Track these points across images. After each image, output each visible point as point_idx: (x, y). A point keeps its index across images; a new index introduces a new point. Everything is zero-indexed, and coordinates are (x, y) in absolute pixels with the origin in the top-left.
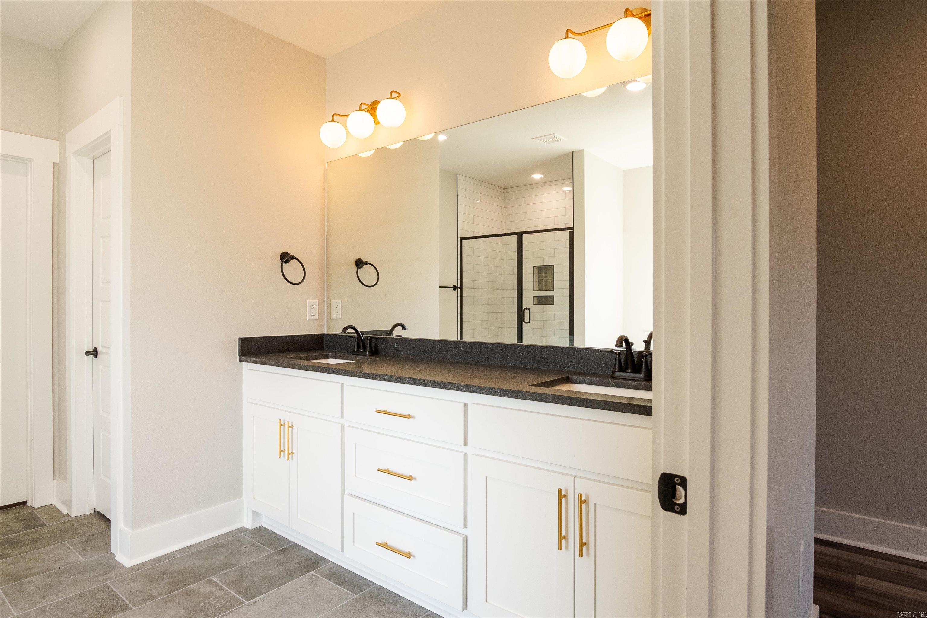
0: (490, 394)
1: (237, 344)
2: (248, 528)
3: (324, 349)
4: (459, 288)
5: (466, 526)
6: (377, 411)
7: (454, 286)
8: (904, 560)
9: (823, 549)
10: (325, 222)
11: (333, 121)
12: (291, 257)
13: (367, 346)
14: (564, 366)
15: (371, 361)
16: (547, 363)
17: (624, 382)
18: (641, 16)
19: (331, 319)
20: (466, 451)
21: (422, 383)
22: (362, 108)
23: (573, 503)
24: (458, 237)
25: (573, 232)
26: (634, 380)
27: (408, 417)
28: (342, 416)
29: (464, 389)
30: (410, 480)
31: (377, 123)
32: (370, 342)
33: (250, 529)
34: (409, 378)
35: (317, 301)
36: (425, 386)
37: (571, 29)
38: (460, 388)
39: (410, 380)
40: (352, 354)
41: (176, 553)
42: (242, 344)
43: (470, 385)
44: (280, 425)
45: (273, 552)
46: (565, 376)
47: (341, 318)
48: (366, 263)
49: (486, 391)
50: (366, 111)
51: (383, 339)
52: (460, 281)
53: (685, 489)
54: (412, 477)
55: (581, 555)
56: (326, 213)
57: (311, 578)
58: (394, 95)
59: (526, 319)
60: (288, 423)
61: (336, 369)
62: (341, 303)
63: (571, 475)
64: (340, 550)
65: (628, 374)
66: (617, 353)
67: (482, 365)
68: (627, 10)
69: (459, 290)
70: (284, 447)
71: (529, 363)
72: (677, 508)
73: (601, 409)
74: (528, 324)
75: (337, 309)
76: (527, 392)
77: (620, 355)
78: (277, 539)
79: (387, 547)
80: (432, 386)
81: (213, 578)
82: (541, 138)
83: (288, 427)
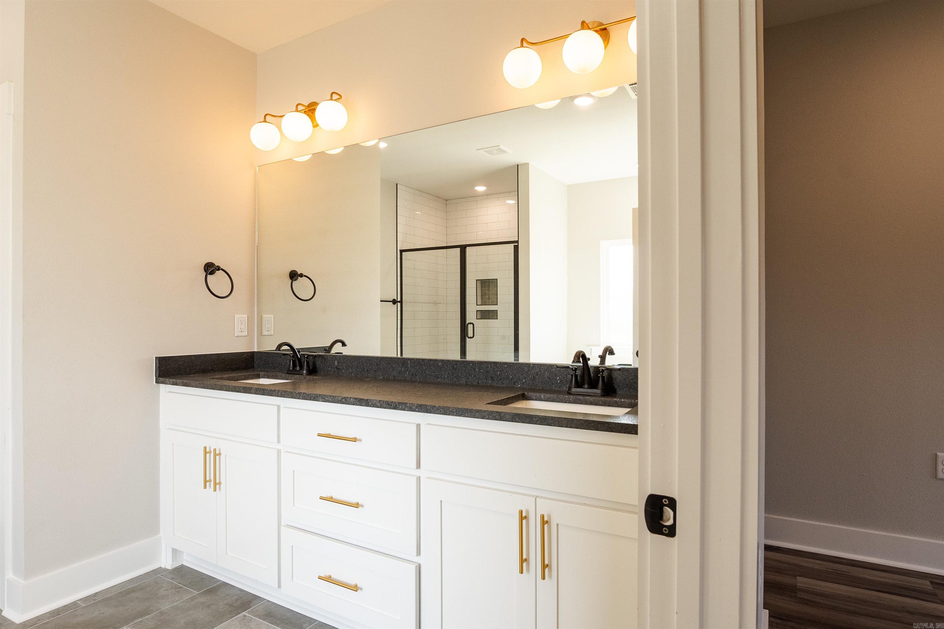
0: (445, 413)
1: (153, 364)
2: (167, 568)
3: (254, 368)
4: (399, 302)
5: (419, 553)
6: (319, 435)
7: (394, 300)
8: (838, 560)
9: (771, 554)
10: (255, 231)
11: (265, 121)
12: (217, 268)
13: (304, 364)
14: (518, 382)
15: (309, 380)
16: (501, 379)
17: (581, 398)
18: (596, 30)
19: (262, 335)
20: (418, 475)
21: (370, 404)
22: (299, 109)
23: (534, 525)
24: (398, 249)
25: (518, 246)
26: (591, 395)
27: (355, 440)
28: (279, 442)
29: (417, 410)
30: (356, 507)
31: (316, 125)
32: (308, 360)
33: (170, 569)
34: (356, 399)
35: (247, 316)
36: (373, 407)
37: (526, 39)
38: (412, 408)
39: (357, 400)
40: (287, 373)
41: (79, 602)
42: (159, 364)
43: (423, 405)
44: (206, 453)
45: (197, 593)
46: (521, 393)
47: (273, 334)
48: (301, 275)
49: (441, 411)
50: (303, 112)
51: (322, 357)
52: (400, 294)
53: (674, 509)
54: (358, 504)
55: (544, 578)
56: (257, 221)
57: (244, 619)
58: (335, 97)
59: (470, 334)
60: (215, 450)
61: (271, 390)
62: (273, 318)
63: (532, 496)
64: (277, 587)
65: (585, 390)
66: (574, 369)
67: (432, 383)
68: (583, 23)
69: (399, 304)
70: (210, 476)
71: (482, 380)
72: (666, 530)
73: (563, 427)
74: (472, 339)
75: (269, 324)
76: (485, 411)
77: (576, 370)
78: (202, 579)
79: (331, 580)
80: (381, 407)
81: (126, 627)
82: (485, 150)
83: (215, 455)
